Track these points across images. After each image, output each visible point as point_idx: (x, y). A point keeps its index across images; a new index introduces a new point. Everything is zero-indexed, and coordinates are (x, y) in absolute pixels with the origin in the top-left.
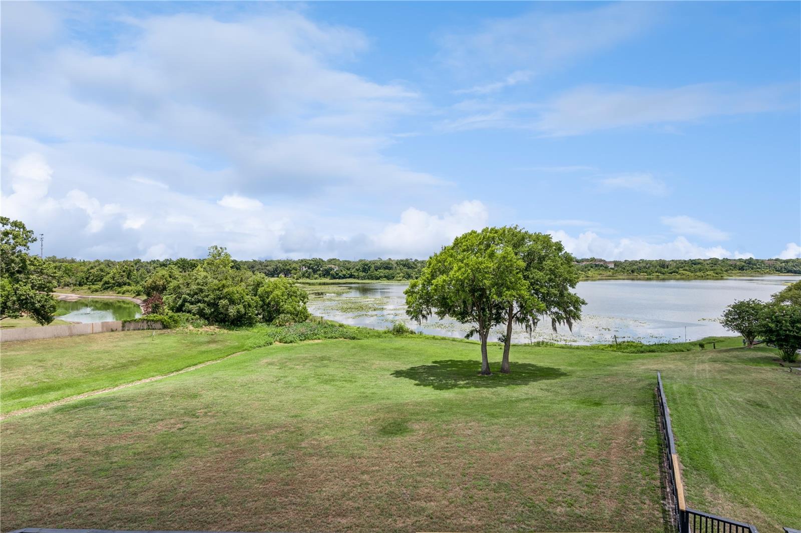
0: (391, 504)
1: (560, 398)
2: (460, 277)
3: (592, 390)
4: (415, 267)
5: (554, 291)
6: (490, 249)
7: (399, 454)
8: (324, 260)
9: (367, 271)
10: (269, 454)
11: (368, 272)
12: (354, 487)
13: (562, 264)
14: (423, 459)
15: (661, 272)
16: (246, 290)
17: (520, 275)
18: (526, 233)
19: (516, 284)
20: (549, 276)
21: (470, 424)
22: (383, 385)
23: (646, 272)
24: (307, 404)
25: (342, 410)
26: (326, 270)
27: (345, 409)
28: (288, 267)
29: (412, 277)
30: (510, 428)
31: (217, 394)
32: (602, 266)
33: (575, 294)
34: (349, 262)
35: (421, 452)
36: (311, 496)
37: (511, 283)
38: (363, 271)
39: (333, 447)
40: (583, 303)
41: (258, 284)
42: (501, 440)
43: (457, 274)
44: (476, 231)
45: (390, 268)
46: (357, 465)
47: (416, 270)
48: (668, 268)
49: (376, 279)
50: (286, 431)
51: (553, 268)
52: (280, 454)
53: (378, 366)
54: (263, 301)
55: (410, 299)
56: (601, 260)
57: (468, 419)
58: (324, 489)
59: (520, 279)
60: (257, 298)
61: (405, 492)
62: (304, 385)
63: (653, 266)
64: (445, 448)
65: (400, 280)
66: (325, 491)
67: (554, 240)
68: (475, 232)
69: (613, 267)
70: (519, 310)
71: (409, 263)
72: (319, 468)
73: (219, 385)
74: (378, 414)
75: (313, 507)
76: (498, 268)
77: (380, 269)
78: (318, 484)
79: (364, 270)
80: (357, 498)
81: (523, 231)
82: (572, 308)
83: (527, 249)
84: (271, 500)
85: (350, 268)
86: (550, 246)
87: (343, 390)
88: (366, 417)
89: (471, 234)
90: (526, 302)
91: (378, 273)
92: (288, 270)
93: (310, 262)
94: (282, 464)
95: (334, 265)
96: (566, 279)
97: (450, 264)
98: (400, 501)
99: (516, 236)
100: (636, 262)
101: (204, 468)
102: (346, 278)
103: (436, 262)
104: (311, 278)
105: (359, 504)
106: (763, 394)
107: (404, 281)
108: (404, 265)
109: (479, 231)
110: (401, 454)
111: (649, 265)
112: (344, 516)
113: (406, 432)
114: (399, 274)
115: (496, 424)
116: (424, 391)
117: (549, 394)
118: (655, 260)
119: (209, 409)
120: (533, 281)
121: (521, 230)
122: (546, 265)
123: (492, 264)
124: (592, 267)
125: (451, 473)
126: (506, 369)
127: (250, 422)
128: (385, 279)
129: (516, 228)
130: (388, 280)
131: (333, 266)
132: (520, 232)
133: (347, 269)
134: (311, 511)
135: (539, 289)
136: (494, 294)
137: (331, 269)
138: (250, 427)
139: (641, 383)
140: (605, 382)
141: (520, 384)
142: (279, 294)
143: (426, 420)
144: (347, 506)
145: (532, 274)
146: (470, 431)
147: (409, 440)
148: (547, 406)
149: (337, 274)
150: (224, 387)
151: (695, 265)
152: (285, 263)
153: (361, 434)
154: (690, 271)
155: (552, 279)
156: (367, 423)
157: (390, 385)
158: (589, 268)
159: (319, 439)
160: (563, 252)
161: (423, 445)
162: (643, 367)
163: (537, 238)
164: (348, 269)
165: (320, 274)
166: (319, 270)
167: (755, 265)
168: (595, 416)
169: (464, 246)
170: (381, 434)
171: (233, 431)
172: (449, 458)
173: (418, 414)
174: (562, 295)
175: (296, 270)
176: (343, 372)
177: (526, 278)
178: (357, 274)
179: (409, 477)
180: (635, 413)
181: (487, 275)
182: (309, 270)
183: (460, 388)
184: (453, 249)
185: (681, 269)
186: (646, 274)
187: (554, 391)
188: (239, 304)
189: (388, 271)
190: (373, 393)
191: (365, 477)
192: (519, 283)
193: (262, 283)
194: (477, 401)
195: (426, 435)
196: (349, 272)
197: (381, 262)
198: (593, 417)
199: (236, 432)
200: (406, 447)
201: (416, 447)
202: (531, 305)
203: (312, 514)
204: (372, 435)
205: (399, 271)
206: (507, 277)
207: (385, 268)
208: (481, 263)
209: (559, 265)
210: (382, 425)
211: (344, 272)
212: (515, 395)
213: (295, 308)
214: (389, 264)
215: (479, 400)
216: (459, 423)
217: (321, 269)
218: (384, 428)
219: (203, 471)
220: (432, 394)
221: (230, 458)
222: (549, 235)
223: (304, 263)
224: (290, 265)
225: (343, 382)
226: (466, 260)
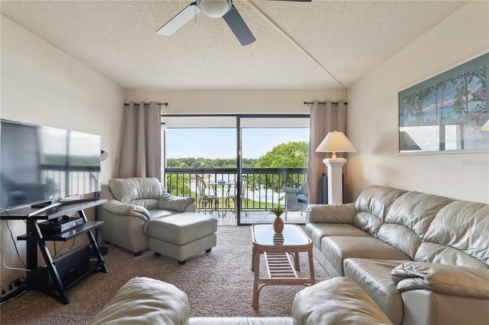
4: (250, 163)
6: (292, 153)
8: (195, 158)
11: (222, 166)
26: (197, 164)
34: (210, 160)
38: (219, 165)
71: (246, 161)
76: (296, 163)
77: (229, 164)
85: (211, 164)
89: (282, 145)
92: (174, 164)
93: (187, 160)
95: (201, 161)
97: (271, 161)
103: (263, 160)
109: (286, 144)
123: (293, 161)
137: (200, 164)
152: (171, 160)
165: (193, 167)
166: (192, 164)
169: (278, 151)
175: (178, 164)
182: (186, 165)
184: (272, 153)
197: (229, 160)
207: (233, 164)
211: (207, 166)
213: (181, 186)
214: (235, 161)
223: (183, 160)
224: (174, 161)
226: (279, 159)
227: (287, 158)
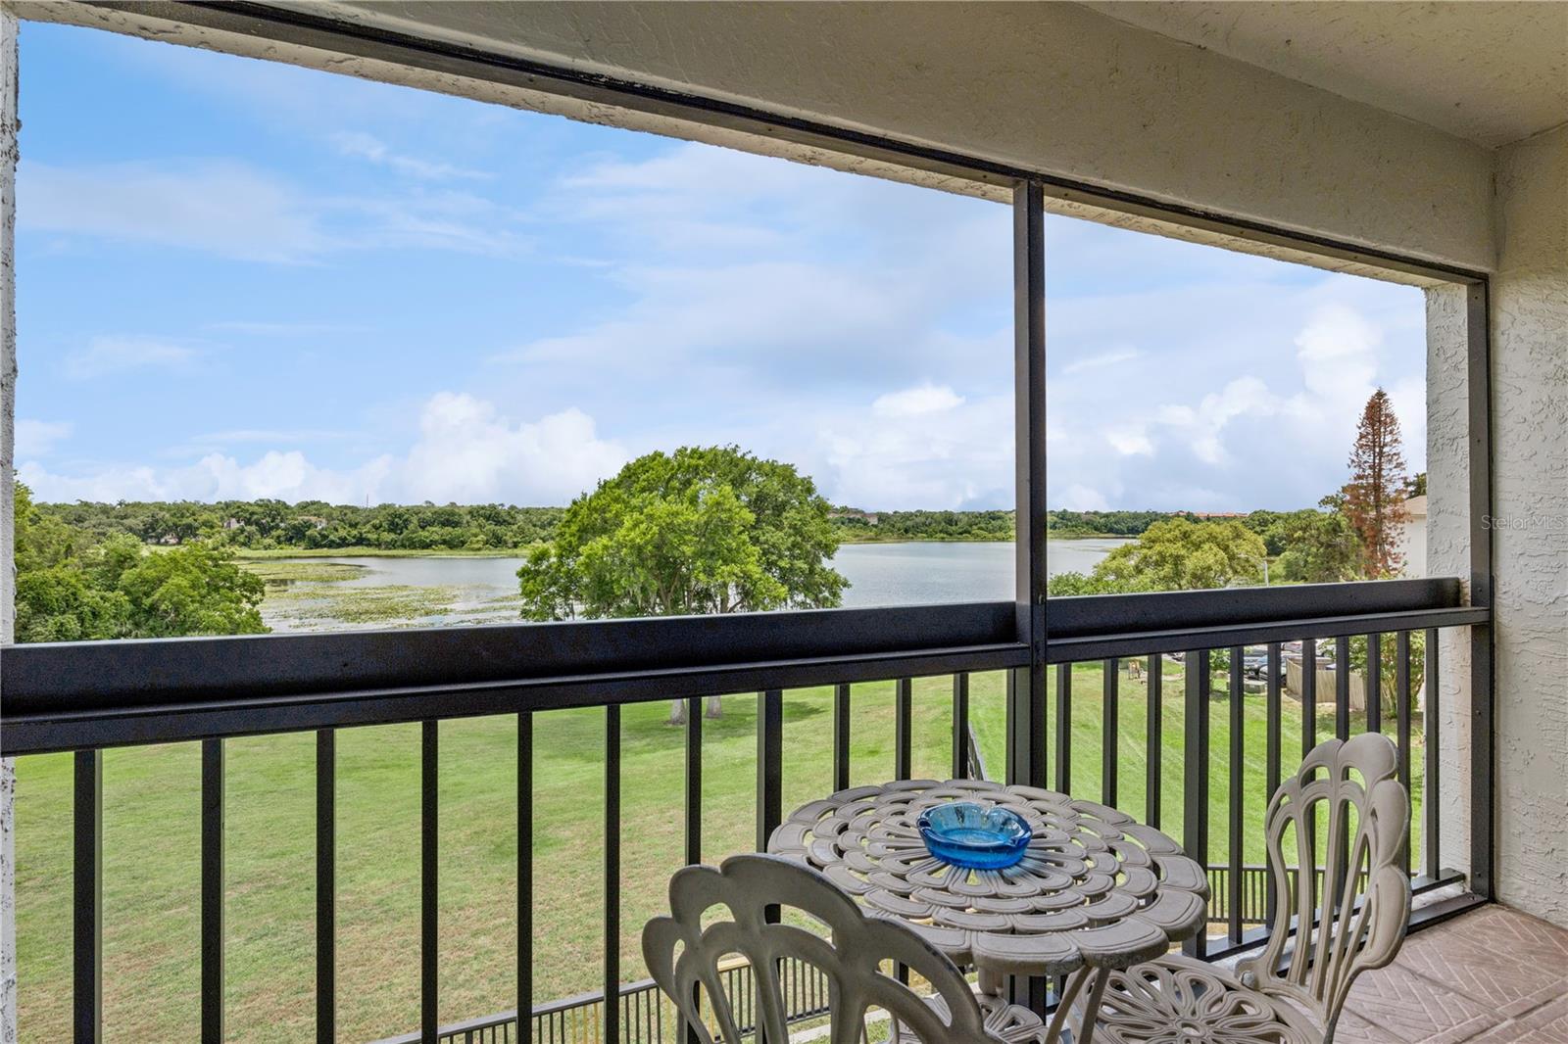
0: (548, 977)
1: (814, 750)
2: (638, 540)
3: (861, 732)
4: (511, 520)
5: (800, 564)
6: (692, 487)
7: (544, 886)
8: (288, 503)
9: (401, 529)
10: (236, 941)
11: (401, 533)
12: (463, 963)
13: (812, 518)
14: (593, 888)
15: (947, 533)
16: (83, 577)
17: (745, 537)
18: (754, 459)
19: (738, 552)
20: (792, 538)
21: (668, 814)
22: (476, 765)
23: (926, 532)
24: (305, 825)
25: (396, 825)
26: (294, 527)
27: (401, 823)
28: (190, 520)
29: (506, 542)
30: (742, 809)
31: (37, 836)
32: (859, 521)
33: (832, 569)
34: (354, 510)
35: (586, 876)
36: (371, 999)
37: (730, 550)
38: (390, 531)
39: (395, 898)
40: (845, 585)
41: (119, 561)
42: (730, 832)
43: (633, 535)
44: (663, 454)
45: (456, 524)
46: (459, 923)
47: (515, 527)
48: (956, 524)
49: (423, 548)
50: (268, 887)
51: (800, 523)
52: (266, 935)
53: (455, 729)
54: (135, 602)
55: (530, 586)
56: (857, 511)
57: (663, 805)
58: (396, 981)
59: (744, 543)
60: (119, 595)
61: (571, 949)
62: (284, 787)
63: (936, 522)
64: (630, 861)
65: (479, 549)
66: (401, 984)
67: (800, 475)
68: (661, 455)
69: (876, 523)
70: (738, 601)
71: (498, 513)
72: (374, 945)
73: (37, 815)
74: (481, 821)
75: (382, 1018)
76: (707, 523)
77: (431, 524)
78: (379, 974)
79: (393, 527)
80: (475, 981)
81: (748, 457)
82: (827, 594)
83: (756, 489)
84: (274, 1027)
85: (357, 524)
86: (794, 486)
87: (384, 785)
88: (454, 832)
90: (755, 585)
91: (427, 534)
92: (189, 527)
93: (251, 509)
94: (279, 953)
95: (315, 515)
96: (819, 544)
97: (617, 515)
98: (565, 966)
99: (736, 466)
100: (911, 514)
101: (60, 1003)
102: (348, 545)
103: (587, 512)
104: (254, 546)
105: (482, 990)
106: (1088, 711)
107: (487, 552)
108: (488, 518)
109: (669, 454)
110: (547, 886)
111: (930, 519)
112: (455, 1018)
113: (547, 846)
114: (476, 536)
115: (715, 807)
116: (566, 767)
117: (795, 745)
118: (938, 511)
119: (25, 874)
120: (766, 546)
121: (744, 455)
122: (786, 518)
123: (697, 516)
124: (843, 523)
125: (651, 901)
126: (715, 710)
127: (158, 882)
128: (443, 546)
129: (735, 451)
130: (451, 548)
131: (313, 519)
132: (743, 457)
133: (351, 526)
134: (378, 1026)
135: (777, 561)
136: (700, 572)
137: (309, 525)
138: (162, 893)
139: (932, 712)
140: (881, 717)
141: (744, 735)
142: (185, 583)
143: (583, 819)
144: (457, 999)
145: (764, 534)
146: (671, 825)
147: (556, 859)
148: (796, 766)
149: (324, 537)
150: (56, 817)
151: (994, 520)
152: (180, 510)
153: (453, 865)
154: (986, 529)
155: (798, 543)
156: (460, 842)
157: (491, 764)
158: (839, 524)
159: (358, 890)
160: (814, 496)
161: (588, 862)
162: (932, 688)
163: (772, 470)
164: (354, 526)
165: (279, 537)
166: (277, 527)
167: (1069, 520)
168: (872, 771)
169: (644, 480)
170: (495, 858)
171: (120, 910)
172: (645, 877)
173: (563, 810)
174: (812, 571)
175: (212, 527)
176: (375, 751)
177: (755, 541)
178: (375, 536)
179: (572, 924)
180: (929, 759)
181: (687, 537)
182: (248, 528)
183: (637, 753)
184: (618, 485)
185: (975, 527)
186: (925, 535)
187: (803, 740)
188: (64, 613)
189: (450, 529)
190: (456, 785)
191: (482, 940)
192: (744, 551)
193: (132, 558)
194: (672, 772)
195: (589, 845)
196: (355, 532)
197: (433, 510)
198: (870, 774)
199: (129, 911)
200: (555, 872)
201: (574, 869)
202: (764, 590)
203: (384, 1032)
204: (478, 863)
205: (478, 530)
206: (724, 540)
207: (444, 524)
208: (676, 514)
209: (808, 519)
210: (492, 842)
211: (342, 533)
212: (739, 754)
213: (229, 617)
214: (453, 514)
215: (676, 771)
216: (647, 815)
217: (282, 525)
218: (498, 846)
219: (59, 1011)
220: (584, 772)
221: (131, 968)
222: (792, 465)
223: (233, 510)
224: (194, 514)
225: (382, 770)
226: (649, 507)
227: (675, 508)
